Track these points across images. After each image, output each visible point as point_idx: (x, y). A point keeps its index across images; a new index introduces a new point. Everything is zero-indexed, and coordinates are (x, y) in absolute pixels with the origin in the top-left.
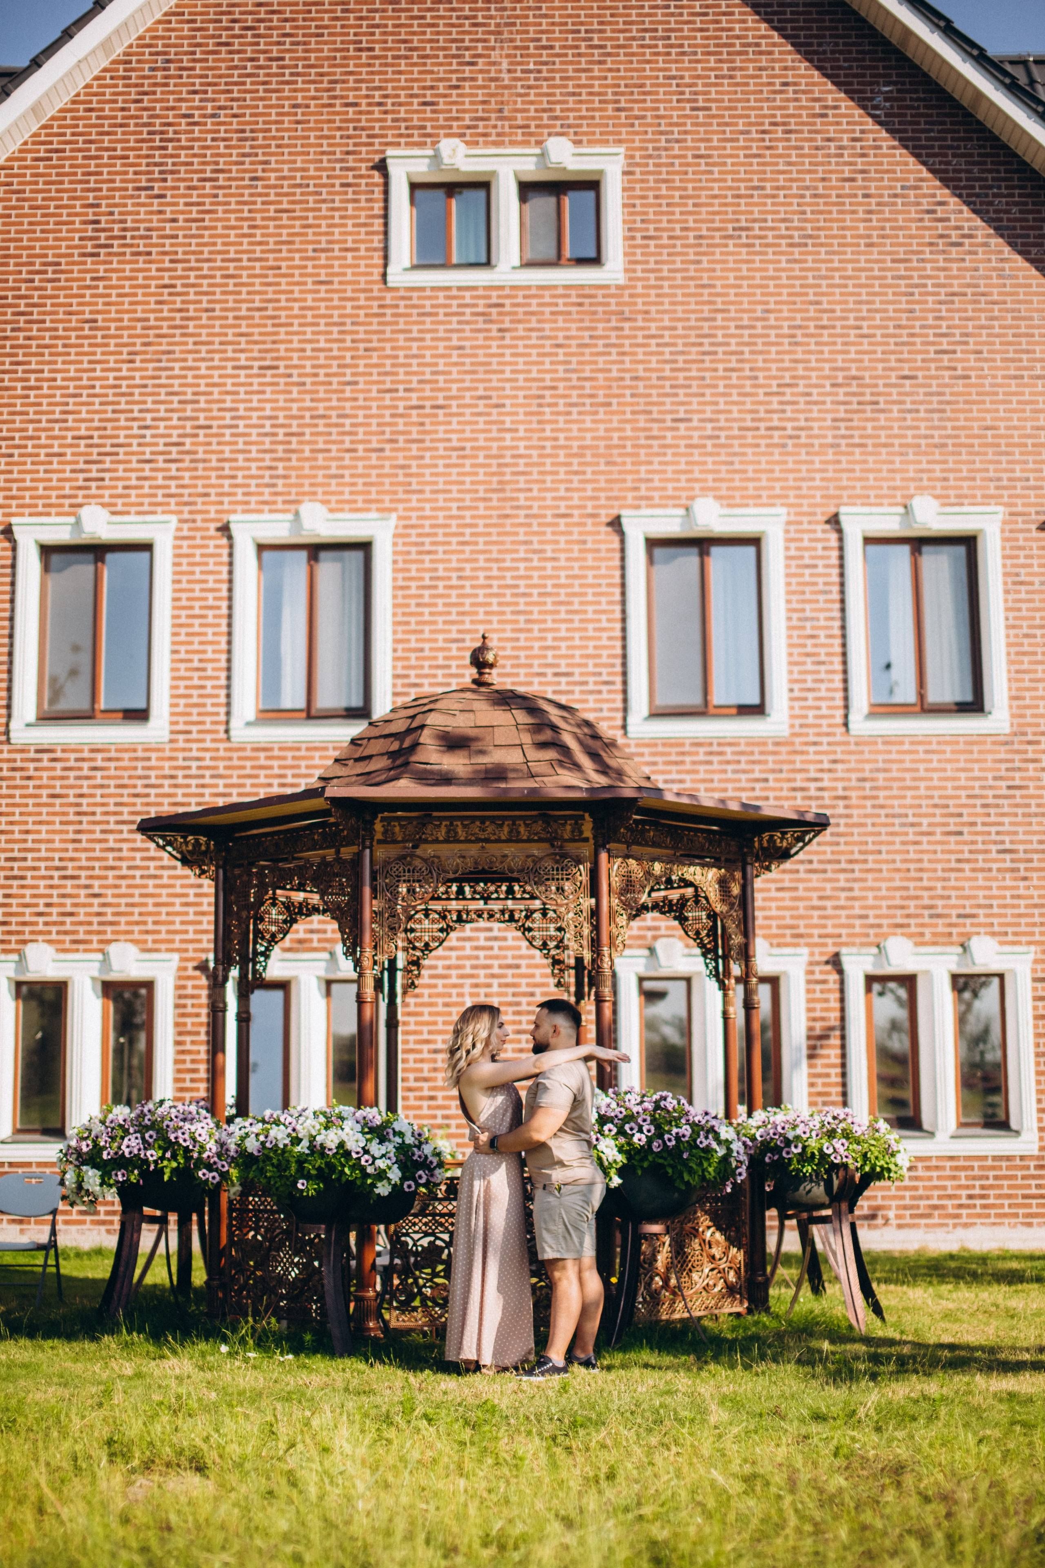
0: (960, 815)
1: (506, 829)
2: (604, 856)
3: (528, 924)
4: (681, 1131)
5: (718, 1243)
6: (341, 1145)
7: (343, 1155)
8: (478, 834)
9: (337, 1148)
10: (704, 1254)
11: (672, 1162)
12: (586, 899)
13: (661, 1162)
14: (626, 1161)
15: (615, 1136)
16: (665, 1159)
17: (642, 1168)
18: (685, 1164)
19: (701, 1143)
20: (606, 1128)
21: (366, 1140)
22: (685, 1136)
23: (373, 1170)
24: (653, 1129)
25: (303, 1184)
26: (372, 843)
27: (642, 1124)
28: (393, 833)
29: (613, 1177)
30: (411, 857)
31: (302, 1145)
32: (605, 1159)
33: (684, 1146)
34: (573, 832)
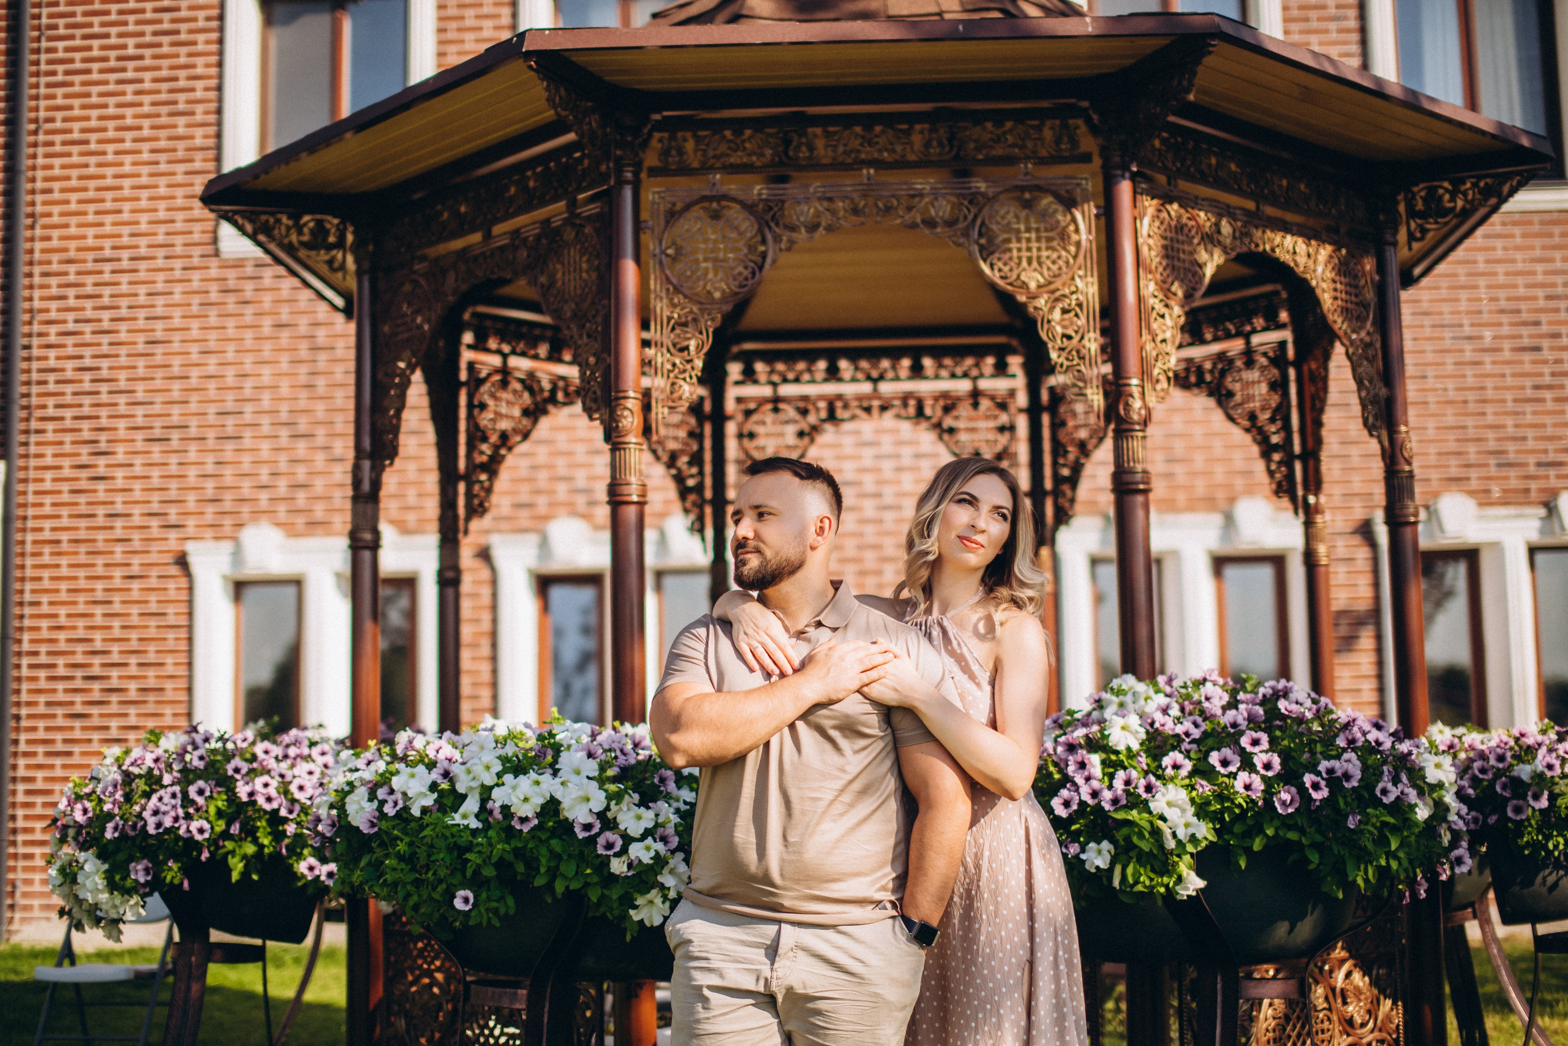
0: (1537, 323)
1: (917, 139)
2: (1125, 188)
3: (948, 422)
4: (1340, 767)
5: (1358, 991)
6: (552, 807)
7: (553, 833)
8: (858, 151)
9: (538, 815)
10: (1335, 1018)
11: (1319, 838)
12: (1089, 279)
13: (1292, 836)
14: (1212, 837)
15: (1187, 781)
16: (1302, 831)
17: (1248, 851)
18: (1351, 839)
19: (1385, 792)
20: (1167, 761)
21: (609, 798)
22: (1347, 776)
23: (625, 869)
24: (1276, 761)
25: (466, 900)
26: (636, 174)
27: (1249, 749)
28: (681, 152)
29: (1184, 874)
30: (718, 202)
31: (462, 810)
32: (1167, 832)
33: (1346, 803)
34: (1058, 141)
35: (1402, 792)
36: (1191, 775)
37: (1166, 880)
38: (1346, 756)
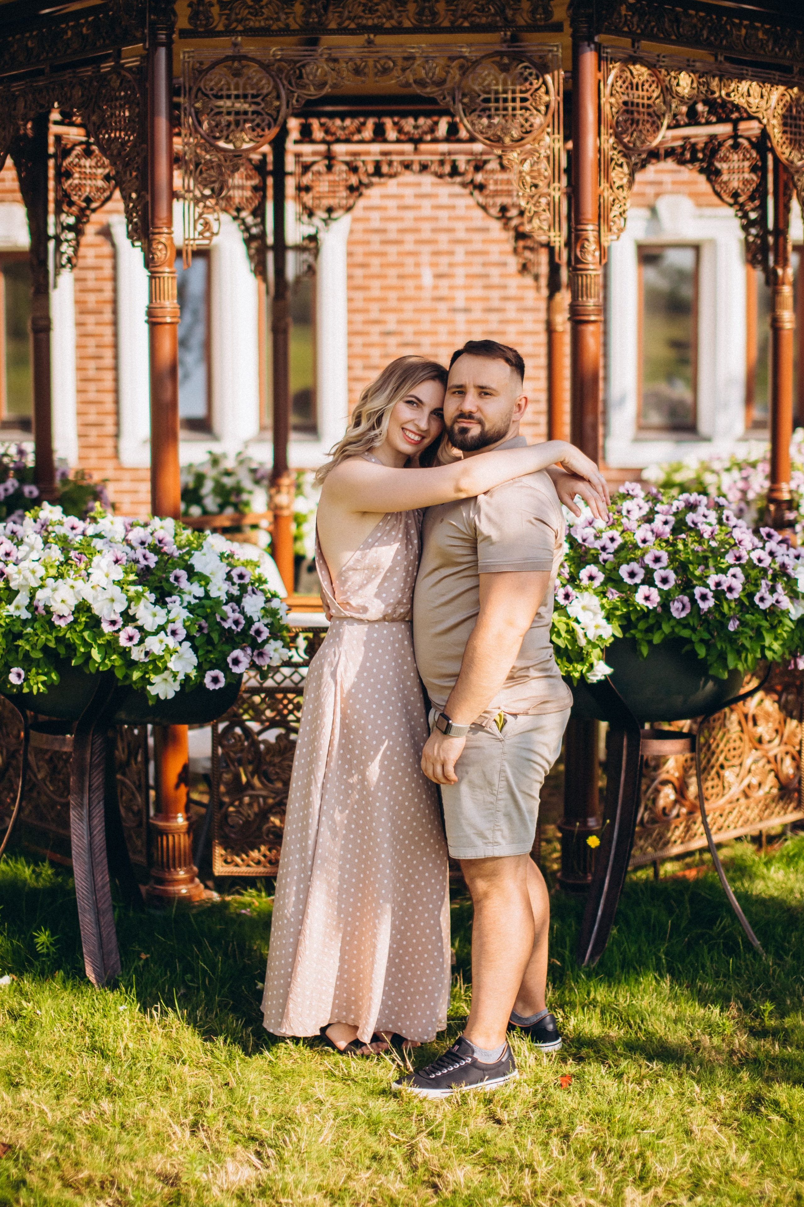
1: (412, 8)
2: (589, 56)
3: (479, 178)
4: (727, 580)
5: (768, 715)
6: (83, 608)
7: (87, 626)
8: (361, 17)
9: (73, 613)
10: (746, 737)
11: (706, 636)
12: (556, 136)
13: (686, 633)
14: (619, 634)
15: (601, 589)
16: (694, 630)
17: (650, 642)
18: (731, 639)
19: (762, 599)
20: (584, 574)
21: (130, 600)
22: (731, 589)
23: (142, 656)
24: (672, 576)
25: (19, 675)
26: (169, 36)
27: (652, 565)
28: (209, 17)
29: (595, 662)
30: (240, 61)
31: (15, 603)
32: (580, 633)
33: (730, 608)
34: (533, 12)
35: (778, 601)
36: (603, 584)
37: (579, 667)
38: (732, 571)
